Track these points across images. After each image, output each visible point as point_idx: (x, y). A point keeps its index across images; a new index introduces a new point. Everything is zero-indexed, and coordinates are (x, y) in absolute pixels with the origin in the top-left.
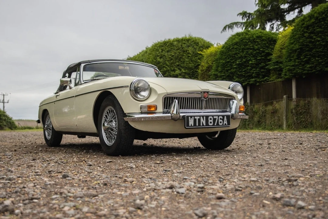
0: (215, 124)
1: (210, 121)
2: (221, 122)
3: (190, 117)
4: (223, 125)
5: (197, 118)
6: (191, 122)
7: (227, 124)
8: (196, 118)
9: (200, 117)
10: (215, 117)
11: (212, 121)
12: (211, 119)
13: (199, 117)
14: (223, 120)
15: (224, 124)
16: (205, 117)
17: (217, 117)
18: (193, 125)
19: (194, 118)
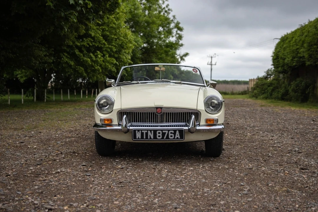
0: (165, 138)
1: (158, 135)
2: (171, 136)
3: (137, 131)
4: (174, 138)
5: (145, 132)
6: (138, 135)
7: (179, 138)
8: (143, 131)
9: (148, 131)
10: (164, 131)
11: (161, 135)
12: (159, 133)
13: (146, 131)
14: (175, 134)
15: (176, 138)
16: (152, 131)
17: (167, 132)
18: (140, 138)
19: (141, 131)
